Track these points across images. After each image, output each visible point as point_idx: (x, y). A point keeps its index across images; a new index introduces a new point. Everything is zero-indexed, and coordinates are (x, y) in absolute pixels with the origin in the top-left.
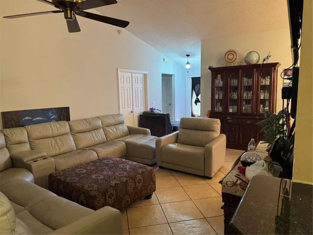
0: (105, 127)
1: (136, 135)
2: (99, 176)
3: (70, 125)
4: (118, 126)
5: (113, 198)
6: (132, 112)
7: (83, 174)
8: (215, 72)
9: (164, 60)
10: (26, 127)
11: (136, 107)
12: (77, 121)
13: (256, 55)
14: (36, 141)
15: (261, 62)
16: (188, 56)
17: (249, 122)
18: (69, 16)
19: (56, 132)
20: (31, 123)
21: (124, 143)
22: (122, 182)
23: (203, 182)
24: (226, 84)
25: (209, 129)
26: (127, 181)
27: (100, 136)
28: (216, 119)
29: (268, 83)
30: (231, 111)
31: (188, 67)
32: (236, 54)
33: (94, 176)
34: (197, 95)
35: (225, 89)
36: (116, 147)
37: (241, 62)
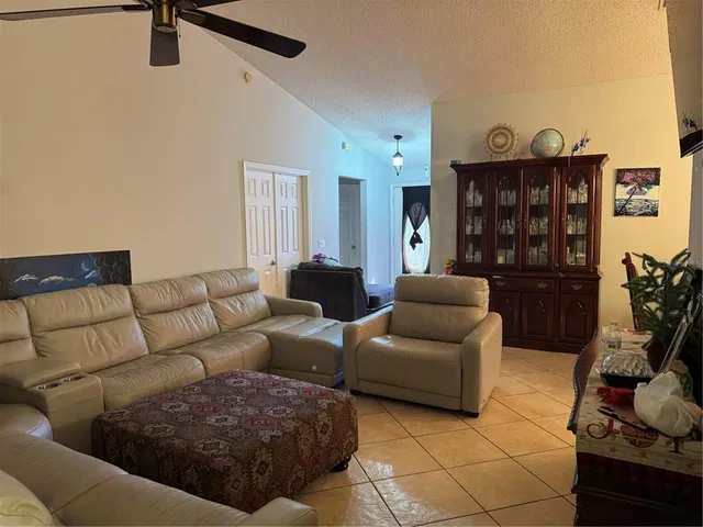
0: (214, 298)
1: (289, 317)
2: (226, 419)
3: (132, 295)
4: (244, 295)
5: (267, 474)
6: (273, 264)
7: (184, 414)
8: (465, 173)
9: (344, 145)
10: (25, 299)
11: (283, 251)
12: (150, 284)
13: (558, 137)
14: (50, 335)
15: (567, 153)
16: (398, 137)
17: (542, 285)
18: (165, 21)
19: (99, 312)
20: (35, 289)
21: (265, 338)
22: (285, 433)
23: (459, 425)
24: (490, 199)
25: (465, 302)
26: (296, 429)
27: (204, 320)
28: (479, 279)
29: (584, 199)
30: (500, 260)
31: (398, 162)
32: (513, 136)
33: (212, 420)
34: (416, 227)
35: (488, 212)
36: (246, 347)
37: (522, 153)
